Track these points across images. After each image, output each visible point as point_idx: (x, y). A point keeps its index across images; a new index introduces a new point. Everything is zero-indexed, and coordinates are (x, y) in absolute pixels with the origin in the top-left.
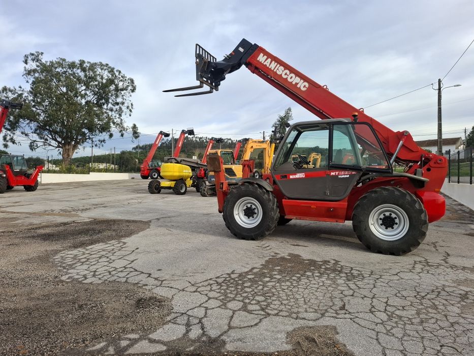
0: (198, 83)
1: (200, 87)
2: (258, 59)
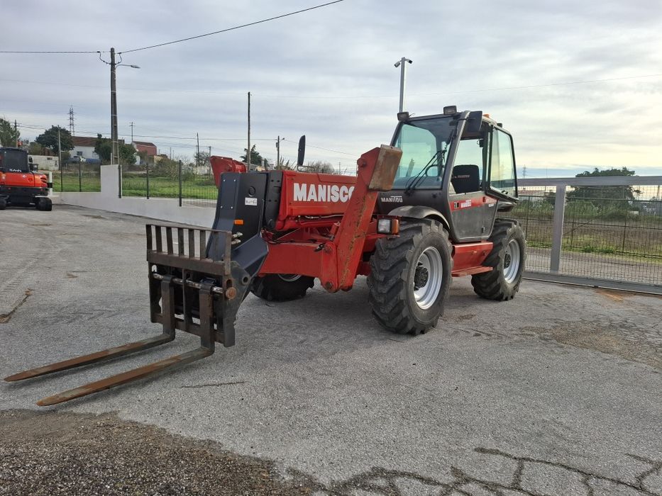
0: (158, 329)
1: (169, 338)
2: (295, 199)
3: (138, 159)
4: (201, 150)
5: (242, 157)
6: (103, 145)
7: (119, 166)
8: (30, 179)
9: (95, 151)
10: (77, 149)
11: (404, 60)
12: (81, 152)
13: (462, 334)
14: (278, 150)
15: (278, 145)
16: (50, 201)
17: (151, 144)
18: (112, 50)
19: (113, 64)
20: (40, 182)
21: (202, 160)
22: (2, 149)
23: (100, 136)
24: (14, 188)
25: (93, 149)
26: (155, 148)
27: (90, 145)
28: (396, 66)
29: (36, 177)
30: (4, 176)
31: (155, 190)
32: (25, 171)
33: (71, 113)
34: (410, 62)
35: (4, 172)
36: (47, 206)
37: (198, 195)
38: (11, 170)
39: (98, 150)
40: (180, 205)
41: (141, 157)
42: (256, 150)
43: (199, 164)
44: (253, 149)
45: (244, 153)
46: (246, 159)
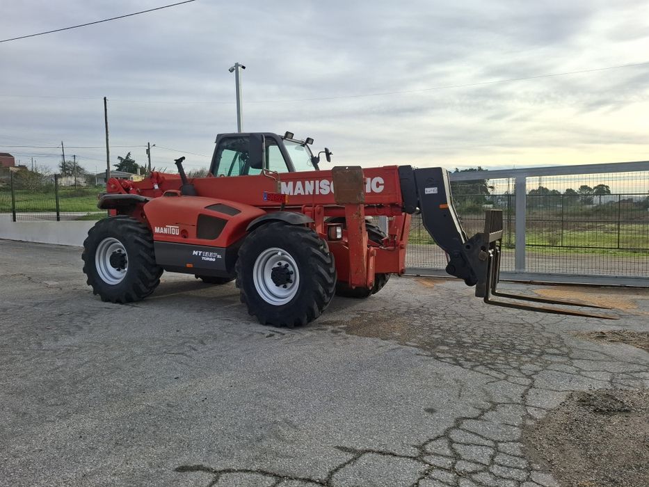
4: (67, 160)
5: (116, 165)
11: (237, 65)
13: (256, 336)
14: (149, 157)
15: (148, 151)
17: (8, 155)
21: (68, 169)
26: (13, 159)
28: (231, 71)
31: (4, 205)
34: (244, 67)
40: (15, 220)
42: (131, 158)
43: (65, 175)
44: (127, 157)
45: (119, 162)
46: (120, 167)
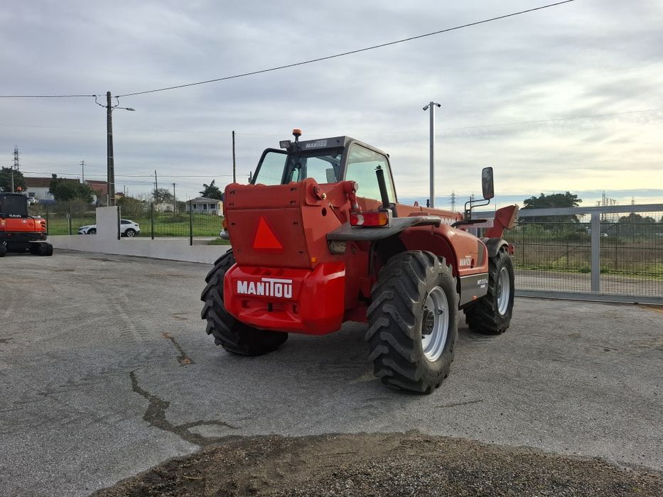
3: (95, 198)
5: (201, 192)
6: (59, 185)
7: (118, 208)
8: (31, 224)
9: (50, 192)
10: (30, 190)
11: (432, 104)
12: (34, 193)
16: (51, 246)
18: (109, 94)
19: (109, 107)
20: (40, 227)
21: (160, 196)
22: (3, 195)
23: (54, 176)
24: (13, 234)
25: (47, 190)
27: (44, 186)
28: (425, 109)
29: (36, 222)
30: (3, 222)
32: (25, 216)
33: (16, 153)
34: (439, 106)
35: (3, 219)
36: (48, 251)
37: (174, 233)
38: (11, 216)
39: (53, 190)
41: (98, 197)
42: (216, 185)
43: (158, 202)
44: (212, 185)
45: (204, 189)
46: (205, 194)
